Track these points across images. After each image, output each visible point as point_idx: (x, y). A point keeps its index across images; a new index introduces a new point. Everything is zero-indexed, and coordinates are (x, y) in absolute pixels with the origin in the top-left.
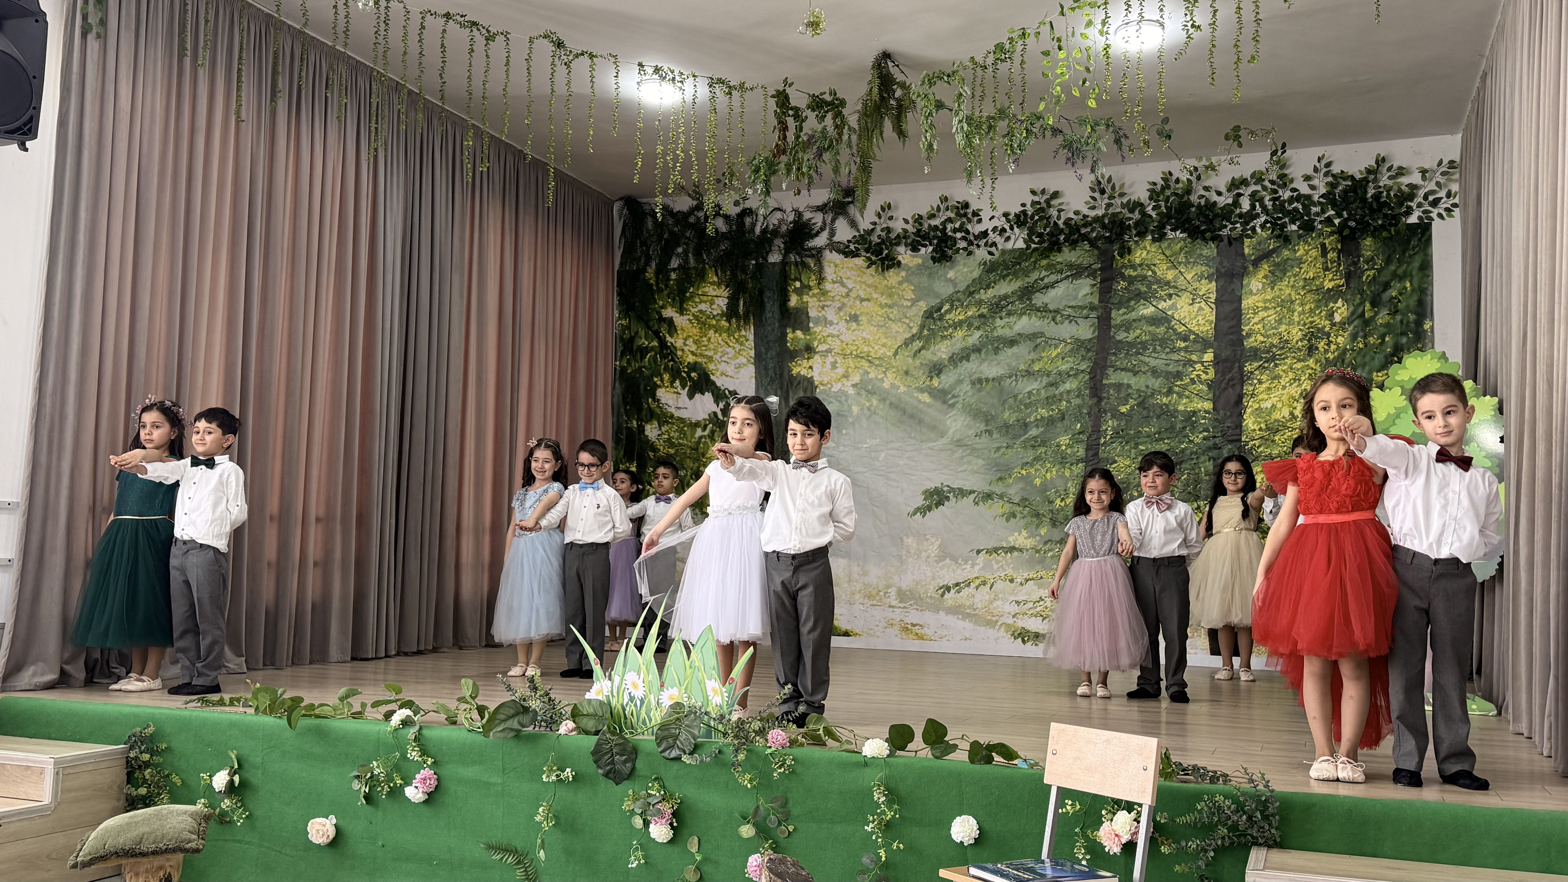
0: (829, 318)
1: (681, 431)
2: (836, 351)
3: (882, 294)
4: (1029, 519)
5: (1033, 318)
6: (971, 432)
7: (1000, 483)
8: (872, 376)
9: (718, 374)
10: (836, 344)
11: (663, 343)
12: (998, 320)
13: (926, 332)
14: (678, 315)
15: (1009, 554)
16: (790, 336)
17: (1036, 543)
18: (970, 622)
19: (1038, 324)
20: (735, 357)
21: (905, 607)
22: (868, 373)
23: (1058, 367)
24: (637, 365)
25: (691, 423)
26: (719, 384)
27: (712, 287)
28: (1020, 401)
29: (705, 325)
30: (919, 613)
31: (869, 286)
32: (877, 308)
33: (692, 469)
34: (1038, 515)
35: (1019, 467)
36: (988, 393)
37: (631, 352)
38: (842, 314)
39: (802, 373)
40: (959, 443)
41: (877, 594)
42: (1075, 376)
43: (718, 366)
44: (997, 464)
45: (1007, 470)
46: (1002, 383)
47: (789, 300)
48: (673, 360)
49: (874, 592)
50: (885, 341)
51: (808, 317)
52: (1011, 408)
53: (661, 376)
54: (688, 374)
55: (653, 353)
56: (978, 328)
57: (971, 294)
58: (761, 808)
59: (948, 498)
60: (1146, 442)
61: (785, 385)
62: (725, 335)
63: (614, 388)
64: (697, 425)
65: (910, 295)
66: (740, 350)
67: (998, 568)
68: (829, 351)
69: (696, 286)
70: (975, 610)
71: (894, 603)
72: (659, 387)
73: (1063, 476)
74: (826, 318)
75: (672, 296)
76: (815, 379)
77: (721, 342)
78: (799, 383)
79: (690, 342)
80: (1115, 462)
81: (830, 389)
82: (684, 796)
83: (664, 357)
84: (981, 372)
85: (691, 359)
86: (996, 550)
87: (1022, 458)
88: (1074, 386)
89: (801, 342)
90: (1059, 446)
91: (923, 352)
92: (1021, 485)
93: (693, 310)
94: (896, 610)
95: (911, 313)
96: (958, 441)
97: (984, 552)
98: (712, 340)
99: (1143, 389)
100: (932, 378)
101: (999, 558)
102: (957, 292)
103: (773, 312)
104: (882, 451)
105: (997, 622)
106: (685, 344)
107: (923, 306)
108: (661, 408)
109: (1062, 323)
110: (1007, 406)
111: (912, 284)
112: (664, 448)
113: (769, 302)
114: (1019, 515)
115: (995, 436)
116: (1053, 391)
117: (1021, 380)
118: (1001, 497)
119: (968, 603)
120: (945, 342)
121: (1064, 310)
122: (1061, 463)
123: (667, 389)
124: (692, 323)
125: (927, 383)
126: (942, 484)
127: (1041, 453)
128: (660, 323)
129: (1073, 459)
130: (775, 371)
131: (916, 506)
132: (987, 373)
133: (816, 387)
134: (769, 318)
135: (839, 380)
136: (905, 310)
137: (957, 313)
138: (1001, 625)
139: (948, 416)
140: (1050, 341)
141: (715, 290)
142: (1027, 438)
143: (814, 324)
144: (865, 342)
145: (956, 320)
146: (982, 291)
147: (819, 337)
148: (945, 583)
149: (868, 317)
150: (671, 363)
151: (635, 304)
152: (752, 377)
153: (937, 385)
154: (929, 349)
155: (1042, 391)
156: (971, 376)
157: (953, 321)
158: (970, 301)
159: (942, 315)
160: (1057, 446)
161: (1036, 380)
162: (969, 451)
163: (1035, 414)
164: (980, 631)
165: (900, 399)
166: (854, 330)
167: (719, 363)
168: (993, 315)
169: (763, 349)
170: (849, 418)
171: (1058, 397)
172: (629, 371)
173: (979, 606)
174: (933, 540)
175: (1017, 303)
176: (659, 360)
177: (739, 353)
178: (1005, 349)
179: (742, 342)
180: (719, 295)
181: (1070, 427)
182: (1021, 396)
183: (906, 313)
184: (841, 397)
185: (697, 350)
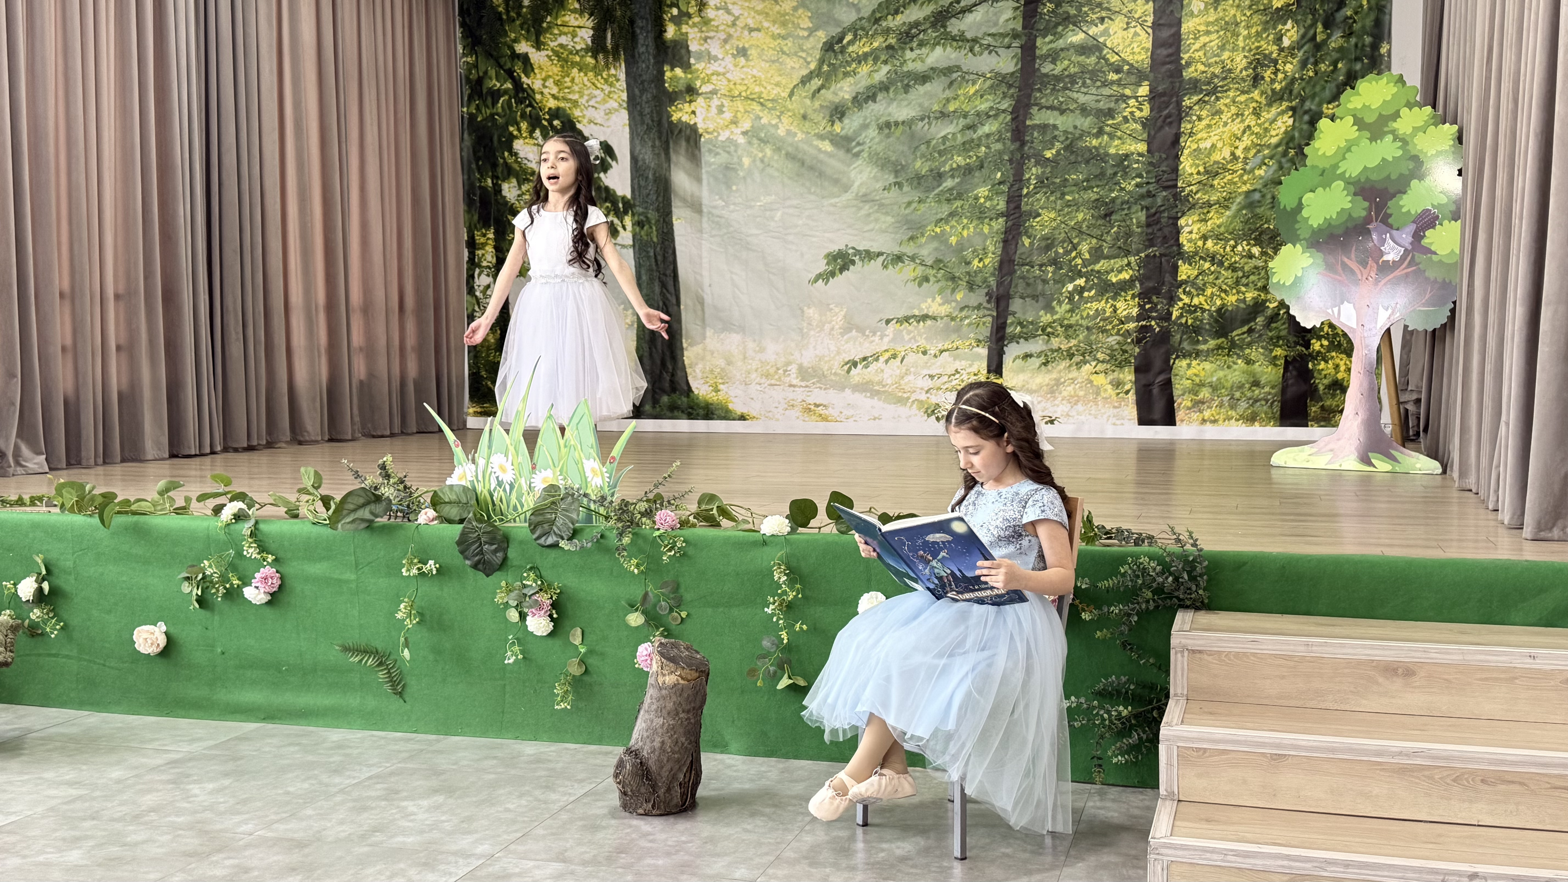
0: (713, 53)
2: (723, 92)
3: (774, 22)
4: (943, 283)
5: (949, 49)
6: (879, 185)
7: (911, 243)
8: (764, 121)
9: (585, 121)
10: (721, 84)
11: (518, 85)
12: (908, 52)
13: (825, 68)
14: (534, 50)
15: (921, 323)
16: (668, 74)
17: (951, 310)
18: (880, 399)
19: (953, 56)
20: (604, 101)
21: (807, 386)
22: (760, 118)
23: (976, 106)
24: (488, 112)
27: (573, 15)
28: (934, 147)
29: (567, 62)
30: (823, 391)
31: (759, 13)
32: (768, 40)
34: (953, 278)
35: (933, 224)
36: (898, 139)
37: (480, 96)
38: (728, 47)
39: (684, 119)
40: (865, 198)
41: (776, 372)
42: (996, 116)
43: (585, 112)
44: (907, 222)
45: (920, 228)
46: (913, 127)
47: (665, 31)
48: (530, 105)
49: (772, 371)
50: (778, 79)
51: (689, 52)
52: (923, 156)
53: (518, 124)
54: (550, 122)
55: (507, 97)
56: (885, 62)
57: (877, 21)
58: (650, 594)
59: (853, 262)
60: (1072, 192)
61: (665, 134)
62: (591, 74)
63: (462, 140)
65: (806, 23)
66: (610, 92)
67: (911, 339)
68: (714, 92)
69: (554, 14)
70: (884, 386)
71: (794, 382)
72: (516, 137)
73: (981, 233)
74: (709, 53)
75: (526, 26)
76: (699, 126)
77: (587, 83)
78: (680, 131)
79: (550, 83)
80: (1039, 215)
81: (716, 137)
82: (565, 586)
83: (520, 101)
84: (889, 115)
85: (552, 104)
86: (907, 319)
87: (937, 214)
88: (994, 129)
89: (681, 81)
90: (977, 198)
91: (823, 91)
92: (935, 244)
93: (552, 44)
94: (797, 389)
95: (808, 45)
96: (865, 195)
97: (894, 321)
98: (576, 81)
99: (1071, 130)
100: (833, 122)
101: (910, 328)
102: (861, 19)
103: (647, 46)
104: (777, 209)
105: (908, 398)
106: (544, 86)
107: (822, 36)
108: (520, 163)
109: (981, 54)
110: (918, 154)
111: (809, 10)
113: (641, 33)
114: (932, 279)
115: (906, 188)
116: (970, 134)
117: (934, 122)
118: (913, 258)
119: (877, 379)
120: (848, 79)
121: (982, 39)
122: (980, 218)
123: (526, 141)
124: (552, 60)
125: (828, 128)
126: (847, 246)
127: (957, 207)
128: (513, 60)
129: (992, 214)
130: (652, 117)
131: (818, 272)
132: (896, 115)
133: (701, 135)
134: (643, 53)
135: (727, 126)
136: (801, 42)
137: (861, 45)
138: (913, 402)
139: (852, 167)
140: (967, 77)
141: (577, 19)
142: (942, 191)
143: (695, 59)
144: (755, 81)
145: (860, 53)
146: (890, 17)
147: (702, 76)
148: (852, 358)
149: (759, 50)
150: (529, 109)
151: (482, 37)
152: (625, 125)
153: (839, 131)
154: (829, 88)
155: (959, 136)
156: (878, 120)
157: (857, 53)
158: (876, 29)
159: (843, 47)
160: (975, 199)
161: (952, 122)
162: (876, 207)
163: (950, 162)
164: (890, 410)
165: (797, 149)
166: (743, 67)
167: (586, 108)
168: (902, 45)
169: (637, 91)
170: (739, 172)
171: (976, 142)
172: (479, 119)
173: (889, 382)
174: (837, 310)
175: (930, 31)
176: (514, 105)
177: (608, 96)
178: (917, 86)
179: (612, 82)
180: (581, 25)
181: (989, 177)
182: (935, 141)
183: (803, 45)
184: (729, 147)
185: (559, 92)
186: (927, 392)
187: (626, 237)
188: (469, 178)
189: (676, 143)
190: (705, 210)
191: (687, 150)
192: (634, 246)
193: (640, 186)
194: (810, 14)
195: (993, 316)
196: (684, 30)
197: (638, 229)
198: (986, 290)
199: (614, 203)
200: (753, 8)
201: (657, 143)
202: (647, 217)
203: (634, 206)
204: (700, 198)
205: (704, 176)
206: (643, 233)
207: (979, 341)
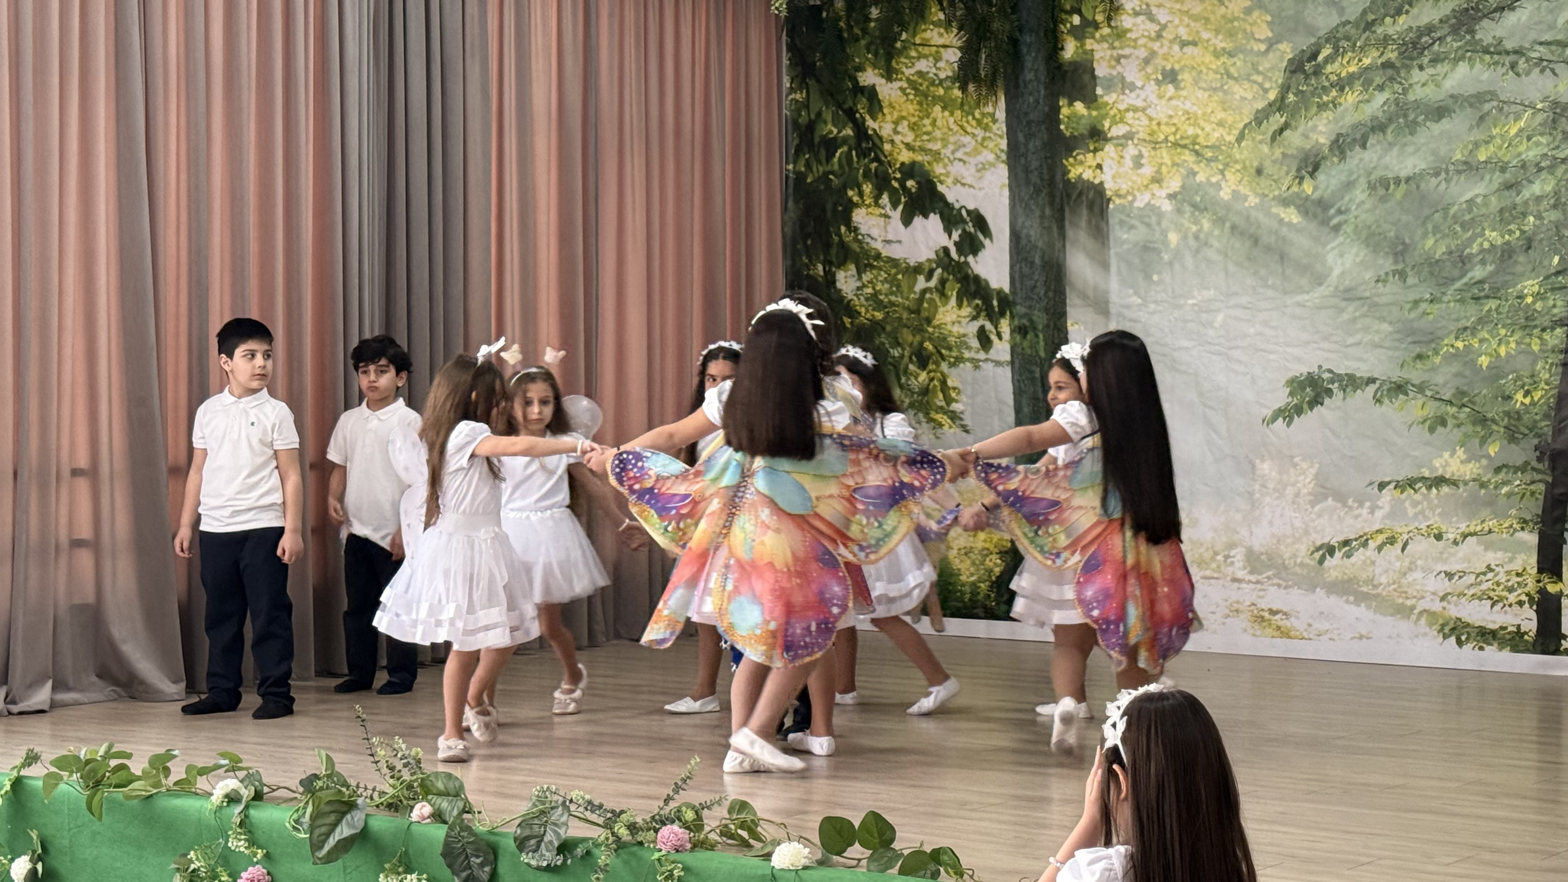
0: (1129, 79)
1: (892, 281)
2: (1141, 135)
3: (1217, 32)
4: (1469, 428)
5: (1478, 66)
6: (1369, 275)
7: (1419, 365)
8: (1200, 178)
9: (949, 181)
10: (1139, 124)
11: (861, 131)
12: (1416, 72)
13: (1291, 98)
14: (883, 81)
15: (1434, 491)
16: (1065, 111)
17: (1480, 471)
18: (1369, 607)
19: (1486, 76)
20: (976, 152)
21: (1258, 582)
22: (1195, 174)
23: (1519, 154)
24: (821, 169)
25: (908, 267)
26: (950, 199)
27: (936, 30)
28: (1454, 216)
29: (926, 96)
30: (1282, 591)
31: (1195, 18)
32: (1208, 58)
33: (911, 345)
34: (1482, 420)
35: (1453, 336)
36: (1400, 203)
37: (811, 147)
38: (1149, 70)
39: (1085, 176)
40: (1349, 295)
41: (1213, 559)
42: (1552, 169)
43: (949, 168)
44: (1412, 332)
45: (1432, 341)
46: (1423, 185)
47: (1062, 49)
48: (877, 159)
49: (1208, 555)
50: (1221, 115)
51: (1094, 77)
52: (1436, 229)
53: (859, 187)
54: (902, 182)
55: (845, 148)
56: (1381, 88)
57: (1369, 26)
59: (1329, 392)
61: (1058, 200)
62: (958, 113)
63: (785, 209)
64: (917, 270)
65: (1264, 32)
66: (984, 139)
67: (1416, 515)
68: (1129, 136)
69: (911, 29)
70: (1375, 587)
71: (1240, 574)
72: (857, 205)
73: (1529, 352)
74: (1123, 78)
75: (873, 48)
76: (1106, 186)
77: (952, 126)
78: (1080, 194)
79: (903, 127)
81: (1132, 202)
83: (863, 154)
84: (1386, 167)
85: (905, 157)
86: (1411, 483)
88: (1549, 188)
89: (1083, 121)
90: (1521, 297)
91: (1287, 133)
92: (1455, 367)
93: (908, 72)
94: (1244, 586)
95: (1264, 65)
96: (1348, 290)
97: (1392, 486)
98: (939, 123)
100: (1302, 179)
101: (1417, 497)
102: (1345, 24)
103: (1037, 71)
104: (1219, 311)
105: (1413, 608)
106: (896, 132)
107: (1287, 50)
108: (860, 242)
109: (1528, 74)
110: (1430, 227)
111: (1267, 11)
112: (867, 311)
113: (1029, 52)
114: (1450, 422)
115: (1411, 281)
116: (1510, 197)
117: (1455, 178)
118: (1421, 389)
119: (1364, 576)
120: (1325, 115)
121: (1531, 49)
122: (1526, 327)
123: (870, 210)
124: (907, 95)
125: (1295, 189)
126: (1320, 367)
127: (1490, 310)
128: (855, 95)
129: (1546, 321)
130: (1041, 173)
131: (1276, 407)
132: (1396, 168)
133: (1109, 200)
134: (1031, 81)
135: (1146, 186)
136: (1256, 59)
137: (1344, 62)
138: (1421, 613)
139: (1329, 247)
140: (1506, 108)
141: (941, 35)
142: (1466, 284)
143: (1103, 88)
144: (1188, 119)
145: (1343, 74)
146: (1388, 20)
147: (1112, 113)
148: (1326, 541)
149: (1194, 73)
150: (875, 164)
151: (815, 64)
152: (1004, 185)
153: (1310, 193)
154: (1296, 128)
155: (1493, 199)
156: (1369, 174)
157: (1338, 75)
158: (1368, 39)
159: (1318, 65)
160: (1518, 297)
161: (1482, 179)
162: (1366, 308)
163: (1479, 240)
164: (1387, 624)
165: (1248, 218)
166: (1171, 99)
167: (951, 162)
168: (1407, 62)
169: (1021, 137)
170: (1163, 254)
171: (1520, 209)
172: (809, 180)
173: (1384, 580)
174: (1304, 465)
175: (1449, 39)
176: (855, 159)
177: (982, 145)
178: (1428, 124)
179: (987, 124)
180: (947, 43)
181: (1540, 263)
182: (1456, 208)
183: (1258, 64)
184: (1149, 217)
185: (915, 141)
186: (1443, 599)
187: (1002, 349)
188: (794, 264)
189: (1073, 212)
190: (1113, 310)
191: (1089, 222)
192: (1012, 363)
193: (1022, 276)
194: (1269, 18)
195: (1547, 483)
196: (1088, 47)
197: (1018, 338)
198: (1536, 441)
199: (987, 300)
200: (1187, 12)
201: (1048, 211)
202: (1031, 321)
203: (1015, 304)
204: (1107, 292)
205: (1114, 262)
206: (1026, 344)
207: (1525, 522)
